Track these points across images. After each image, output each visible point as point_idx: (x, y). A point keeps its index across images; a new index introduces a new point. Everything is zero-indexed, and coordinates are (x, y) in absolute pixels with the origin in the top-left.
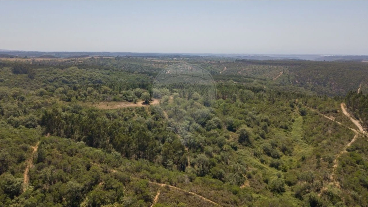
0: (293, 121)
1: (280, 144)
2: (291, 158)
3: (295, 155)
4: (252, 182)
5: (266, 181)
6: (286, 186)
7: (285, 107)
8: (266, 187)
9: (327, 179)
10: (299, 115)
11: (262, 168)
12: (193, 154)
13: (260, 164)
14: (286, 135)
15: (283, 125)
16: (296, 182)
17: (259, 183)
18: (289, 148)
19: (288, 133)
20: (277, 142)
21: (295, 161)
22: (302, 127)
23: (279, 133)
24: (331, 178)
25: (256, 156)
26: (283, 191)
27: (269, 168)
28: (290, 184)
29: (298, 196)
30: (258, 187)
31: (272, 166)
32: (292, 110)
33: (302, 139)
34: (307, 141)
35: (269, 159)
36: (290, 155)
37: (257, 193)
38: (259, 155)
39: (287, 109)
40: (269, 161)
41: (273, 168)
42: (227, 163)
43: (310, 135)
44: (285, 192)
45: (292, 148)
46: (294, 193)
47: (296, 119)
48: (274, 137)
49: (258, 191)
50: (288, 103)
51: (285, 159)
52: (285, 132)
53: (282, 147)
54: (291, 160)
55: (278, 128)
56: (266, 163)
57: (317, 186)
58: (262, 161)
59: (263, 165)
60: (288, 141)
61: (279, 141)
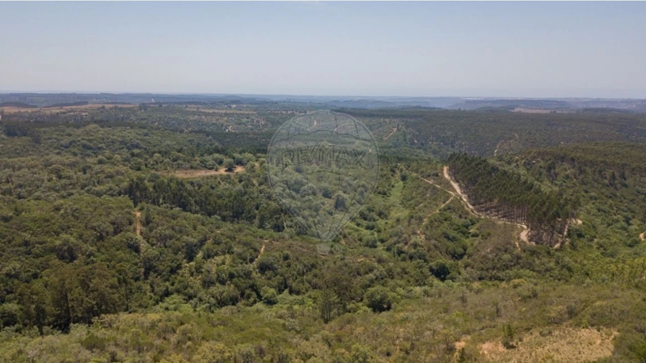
0: (393, 187)
1: (377, 209)
2: (387, 221)
3: (391, 218)
5: (360, 240)
6: (379, 243)
7: (385, 172)
10: (399, 180)
11: (357, 231)
13: (356, 227)
14: (384, 201)
15: (382, 191)
16: (389, 239)
17: (354, 242)
18: (386, 212)
19: (386, 199)
20: (374, 207)
21: (390, 224)
22: (401, 192)
23: (377, 199)
24: (419, 232)
25: (352, 220)
26: (375, 247)
27: (364, 230)
28: (382, 241)
29: (388, 249)
31: (368, 228)
32: (392, 176)
33: (400, 204)
34: (405, 206)
35: (365, 223)
36: (386, 219)
38: (355, 219)
39: (387, 174)
40: (365, 225)
41: (368, 230)
43: (408, 199)
45: (389, 213)
46: (385, 248)
47: (396, 185)
48: (371, 203)
49: (352, 247)
50: (388, 168)
51: (381, 223)
52: (383, 197)
53: (378, 211)
54: (386, 223)
55: (376, 193)
56: (362, 226)
58: (358, 225)
59: (358, 228)
60: (385, 206)
61: (376, 206)
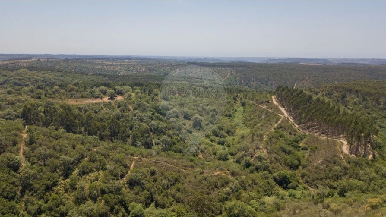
0: (236, 111)
1: (225, 128)
2: (234, 137)
3: (236, 135)
4: (204, 155)
5: (215, 154)
6: (229, 156)
7: (230, 100)
8: (215, 158)
9: (258, 148)
10: (240, 106)
11: (211, 145)
12: (157, 137)
13: (210, 142)
14: (230, 121)
15: (228, 114)
16: (237, 152)
17: (209, 155)
18: (232, 130)
19: (231, 120)
20: (223, 127)
21: (236, 140)
22: (242, 115)
23: (225, 120)
24: (261, 147)
25: (207, 137)
27: (217, 145)
28: (232, 154)
29: (238, 162)
30: (209, 157)
31: (219, 143)
32: (235, 102)
33: (242, 124)
34: (246, 125)
35: (217, 139)
36: (233, 136)
37: (208, 162)
38: (209, 136)
39: (231, 102)
40: (217, 141)
41: (220, 145)
42: (185, 142)
43: (248, 120)
44: (228, 160)
45: (235, 131)
46: (235, 160)
47: (238, 109)
48: (221, 123)
49: (208, 160)
50: (232, 97)
51: (229, 138)
52: (229, 119)
53: (227, 130)
54: (234, 139)
55: (224, 116)
56: (214, 142)
57: (251, 153)
58: (212, 141)
59: (212, 143)
60: (231, 125)
61: (224, 125)
